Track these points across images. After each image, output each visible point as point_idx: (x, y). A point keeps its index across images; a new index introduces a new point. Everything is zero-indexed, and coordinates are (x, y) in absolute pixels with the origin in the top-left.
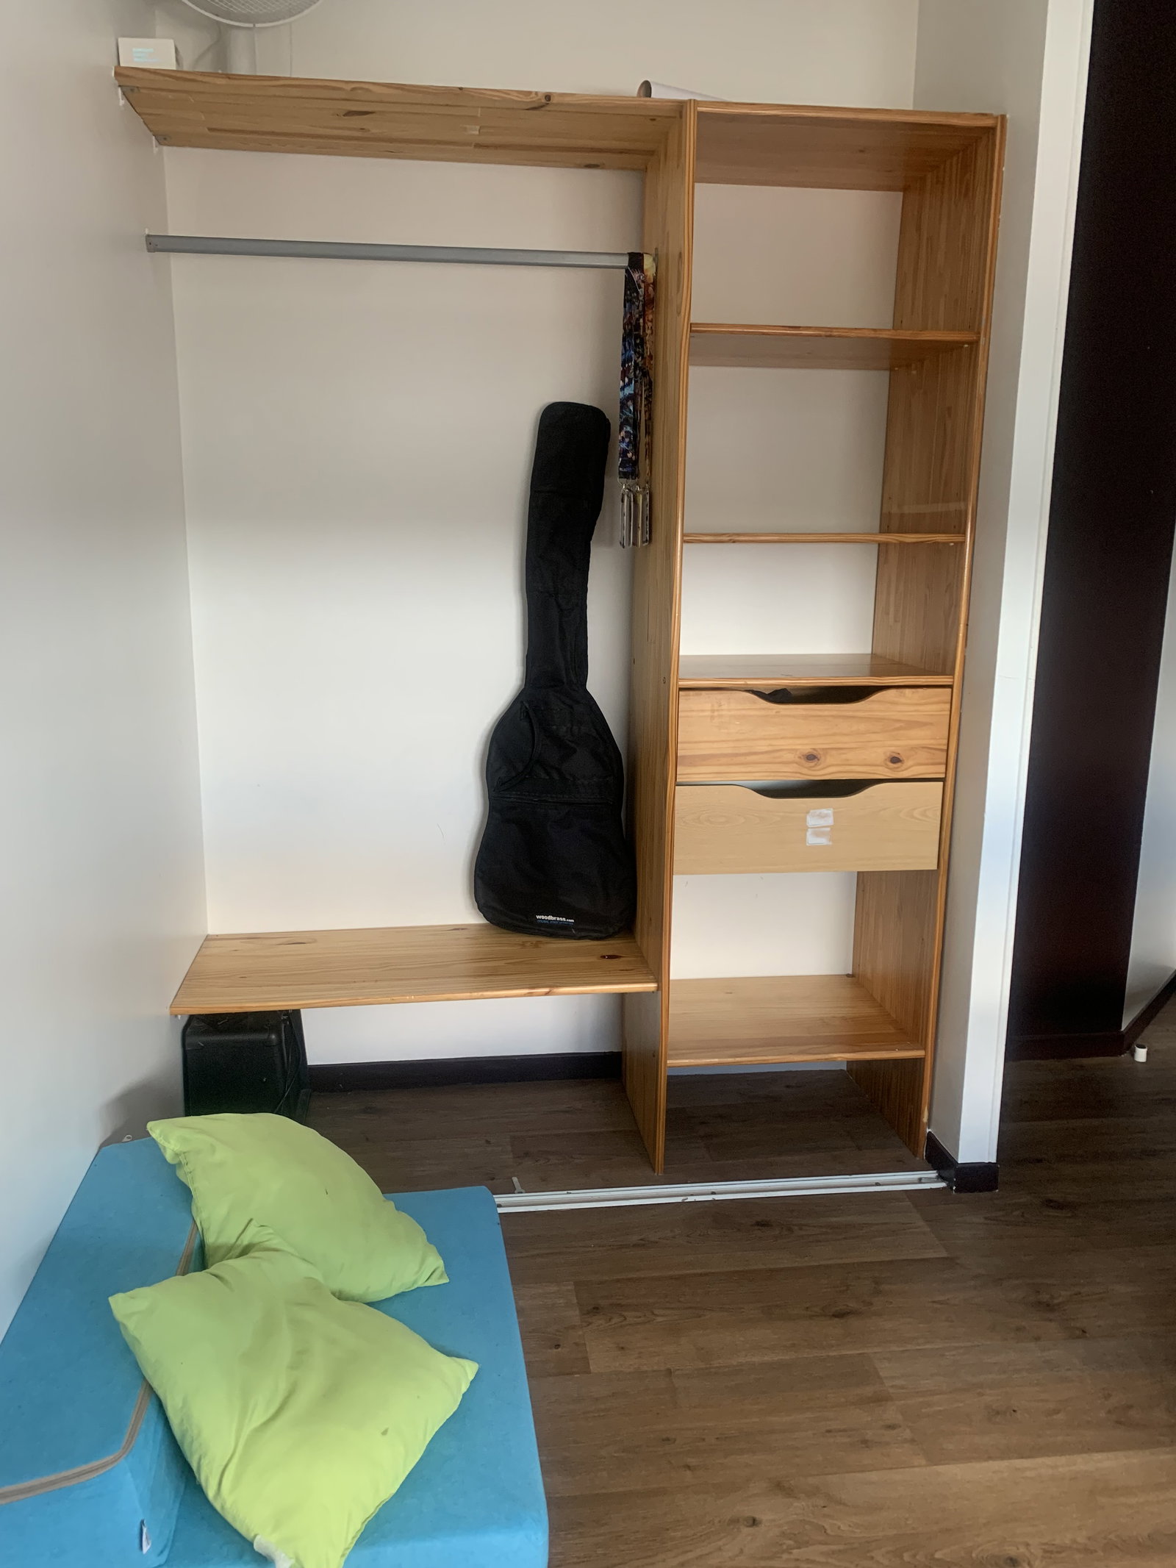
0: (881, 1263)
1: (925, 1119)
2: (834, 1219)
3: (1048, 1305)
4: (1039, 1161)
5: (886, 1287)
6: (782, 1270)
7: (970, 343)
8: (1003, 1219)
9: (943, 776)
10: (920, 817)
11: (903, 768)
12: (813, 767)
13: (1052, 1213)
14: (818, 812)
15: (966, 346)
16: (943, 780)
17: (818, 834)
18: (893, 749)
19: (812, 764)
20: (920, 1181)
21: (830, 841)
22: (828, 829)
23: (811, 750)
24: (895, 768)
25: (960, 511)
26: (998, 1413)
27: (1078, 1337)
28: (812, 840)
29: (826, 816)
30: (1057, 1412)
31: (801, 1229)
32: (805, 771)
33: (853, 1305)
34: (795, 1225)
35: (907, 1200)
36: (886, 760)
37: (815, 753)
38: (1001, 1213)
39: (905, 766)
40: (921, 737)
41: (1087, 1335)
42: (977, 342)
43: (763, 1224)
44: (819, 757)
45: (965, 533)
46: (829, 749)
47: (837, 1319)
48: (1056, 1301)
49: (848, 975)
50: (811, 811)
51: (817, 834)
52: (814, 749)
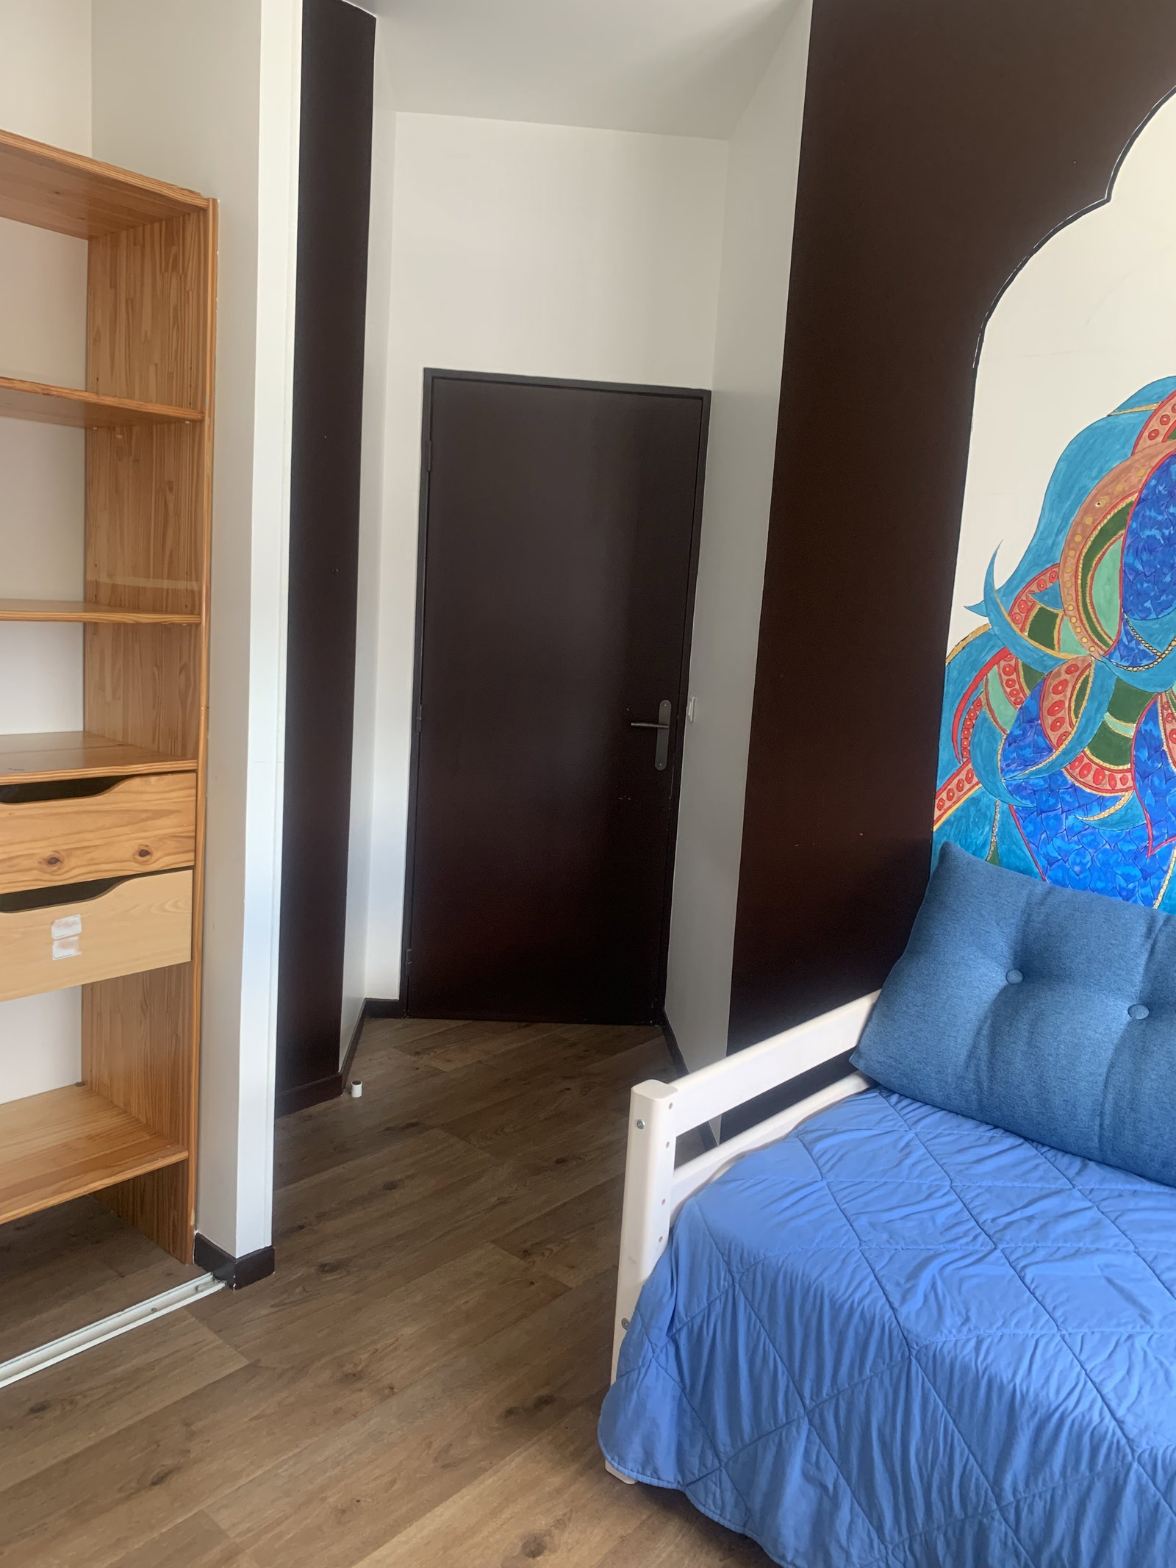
0: (185, 1399)
1: (192, 1223)
2: (119, 1369)
3: (354, 1375)
4: (301, 1227)
5: (197, 1426)
6: (76, 1456)
7: (193, 421)
8: (287, 1301)
9: (192, 864)
10: (173, 910)
11: (153, 860)
12: (55, 871)
13: (330, 1277)
14: (64, 920)
15: (188, 422)
16: (193, 868)
17: (65, 944)
18: (140, 841)
19: (55, 868)
20: (197, 1290)
21: (78, 951)
22: (76, 938)
23: (51, 853)
24: (144, 861)
25: (193, 592)
26: (344, 1511)
27: (389, 1397)
28: (58, 953)
29: (74, 923)
30: (393, 1482)
31: (85, 1396)
32: (47, 877)
33: (169, 1462)
34: (76, 1395)
35: (190, 1316)
36: (134, 854)
37: (57, 855)
38: (285, 1296)
39: (154, 858)
40: (167, 826)
41: (395, 1390)
42: (202, 421)
43: (40, 1408)
44: (61, 859)
45: (200, 614)
46: (71, 849)
47: (158, 1486)
48: (359, 1368)
49: (78, 1085)
50: (56, 921)
51: (64, 946)
52: (56, 851)
